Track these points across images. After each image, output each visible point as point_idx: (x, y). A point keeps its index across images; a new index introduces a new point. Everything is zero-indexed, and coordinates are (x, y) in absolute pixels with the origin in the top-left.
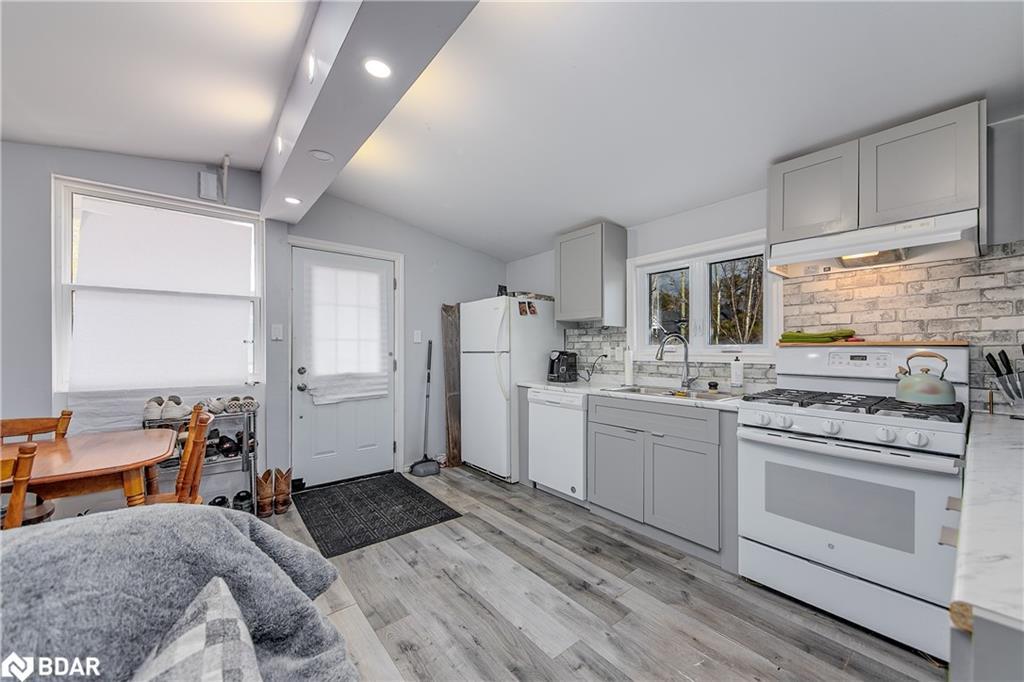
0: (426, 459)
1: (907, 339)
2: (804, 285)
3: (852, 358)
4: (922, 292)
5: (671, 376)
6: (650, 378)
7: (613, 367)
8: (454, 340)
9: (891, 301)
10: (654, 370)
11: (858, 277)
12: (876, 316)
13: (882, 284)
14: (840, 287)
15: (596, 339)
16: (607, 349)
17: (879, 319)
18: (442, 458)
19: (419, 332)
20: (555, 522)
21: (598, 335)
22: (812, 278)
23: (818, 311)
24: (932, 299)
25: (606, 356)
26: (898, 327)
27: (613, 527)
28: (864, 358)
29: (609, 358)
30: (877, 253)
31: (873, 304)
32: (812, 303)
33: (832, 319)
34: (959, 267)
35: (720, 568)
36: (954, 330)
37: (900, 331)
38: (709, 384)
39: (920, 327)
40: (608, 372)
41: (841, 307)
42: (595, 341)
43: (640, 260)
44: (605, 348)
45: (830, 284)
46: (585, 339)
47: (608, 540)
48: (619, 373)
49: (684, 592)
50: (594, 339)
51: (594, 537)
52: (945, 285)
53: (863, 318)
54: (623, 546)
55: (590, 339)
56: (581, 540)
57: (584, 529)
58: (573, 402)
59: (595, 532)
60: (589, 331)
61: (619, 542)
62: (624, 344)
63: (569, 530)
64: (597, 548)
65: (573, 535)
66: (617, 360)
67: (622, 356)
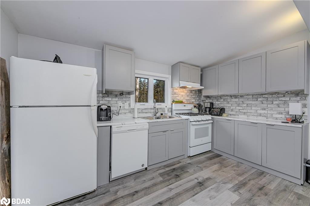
1: (187, 102)
2: (174, 90)
4: (187, 94)
5: (146, 113)
6: (140, 114)
7: (123, 111)
9: (184, 96)
10: (141, 111)
12: (182, 98)
13: (183, 92)
16: (120, 103)
20: (153, 181)
21: (115, 98)
23: (176, 96)
24: (188, 96)
27: (160, 168)
28: (185, 106)
32: (175, 94)
33: (178, 98)
35: (184, 158)
40: (121, 113)
41: (179, 96)
45: (178, 91)
46: (107, 99)
47: (170, 172)
48: (126, 113)
49: (197, 166)
50: (113, 99)
51: (168, 173)
52: (189, 94)
53: (181, 98)
54: (174, 169)
55: (110, 99)
56: (170, 177)
57: (161, 175)
58: (144, 127)
59: (164, 173)
60: (109, 95)
61: (171, 169)
62: (129, 102)
63: (161, 179)
64: (175, 175)
65: (165, 179)
66: (125, 108)
67: (128, 106)
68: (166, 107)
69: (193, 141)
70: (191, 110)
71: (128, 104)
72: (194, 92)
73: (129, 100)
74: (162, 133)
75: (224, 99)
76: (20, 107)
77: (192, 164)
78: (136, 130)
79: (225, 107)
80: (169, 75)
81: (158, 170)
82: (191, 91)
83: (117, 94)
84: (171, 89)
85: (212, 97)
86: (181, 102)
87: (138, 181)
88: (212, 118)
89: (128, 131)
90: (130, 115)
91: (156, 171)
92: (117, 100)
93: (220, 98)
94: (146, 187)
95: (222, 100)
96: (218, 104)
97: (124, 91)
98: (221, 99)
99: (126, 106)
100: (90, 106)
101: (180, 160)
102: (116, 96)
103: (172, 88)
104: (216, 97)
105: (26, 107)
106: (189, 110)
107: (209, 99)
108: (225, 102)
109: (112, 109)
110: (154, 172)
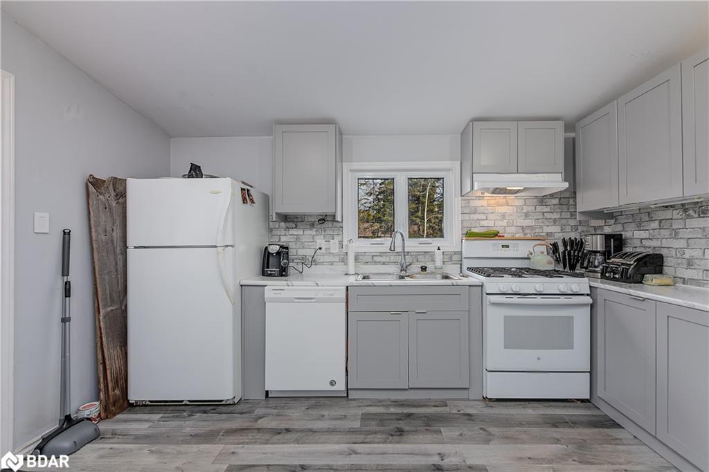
0: (68, 422)
1: (517, 236)
2: (471, 201)
3: (503, 246)
4: (523, 211)
5: (384, 263)
6: (366, 266)
7: (327, 259)
8: (109, 229)
9: (511, 215)
10: (369, 259)
11: (496, 200)
12: (504, 223)
13: (507, 205)
14: (489, 205)
15: (308, 232)
16: (320, 241)
17: (506, 224)
18: (93, 409)
19: (47, 215)
20: (337, 423)
21: (311, 229)
22: (475, 198)
23: (479, 218)
24: (527, 215)
25: (320, 248)
26: (513, 230)
27: (379, 403)
28: (508, 246)
29: (323, 250)
30: (522, 188)
31: (503, 216)
32: (475, 213)
33: (485, 223)
34: (535, 200)
35: (468, 399)
36: (534, 231)
37: (514, 231)
38: (421, 268)
39: (522, 229)
40: (322, 263)
41: (490, 216)
42: (306, 234)
43: (356, 165)
44: (318, 241)
45: (484, 203)
46: (294, 232)
47: (394, 417)
48: (335, 263)
49: (481, 429)
50: (306, 232)
51: (381, 419)
52: (531, 209)
53: (499, 223)
54: (409, 416)
55: (300, 232)
56: (378, 428)
57: (366, 418)
58: (333, 295)
59: (376, 414)
60: (299, 224)
61: (402, 413)
62: (340, 238)
63: (357, 424)
64: (397, 428)
65: (366, 428)
66: (332, 252)
67: (338, 248)
68: (439, 249)
69: (496, 352)
70: (527, 261)
71: (338, 243)
72: (556, 201)
73: (341, 233)
74: (387, 316)
75: (660, 221)
76: (135, 248)
77: (471, 420)
78: (313, 301)
79: (664, 252)
80: (451, 160)
81: (371, 406)
82: (542, 200)
83: (313, 220)
84: (460, 198)
85: (621, 213)
86: (494, 235)
87: (311, 412)
88: (590, 287)
89: (296, 300)
90: (340, 267)
91: (364, 406)
92: (314, 233)
93: (647, 219)
94: (312, 429)
95: (655, 225)
96: (640, 240)
97: (327, 214)
98: (651, 220)
99: (334, 246)
100: (215, 247)
101: (449, 399)
102: (312, 225)
103: (461, 196)
104: (633, 215)
105: (145, 247)
106: (520, 261)
107: (613, 221)
108: (665, 233)
109: (292, 252)
110: (359, 406)
